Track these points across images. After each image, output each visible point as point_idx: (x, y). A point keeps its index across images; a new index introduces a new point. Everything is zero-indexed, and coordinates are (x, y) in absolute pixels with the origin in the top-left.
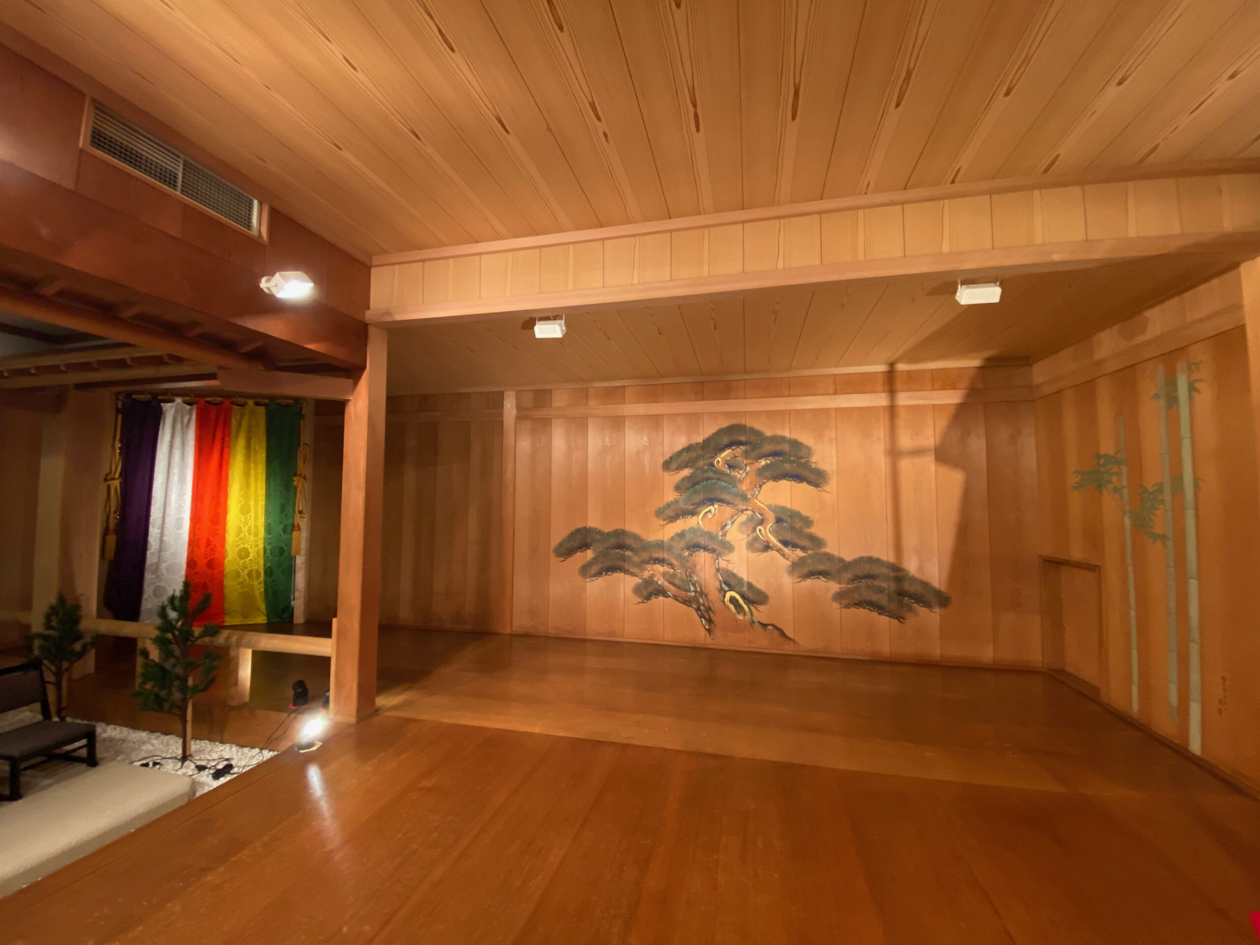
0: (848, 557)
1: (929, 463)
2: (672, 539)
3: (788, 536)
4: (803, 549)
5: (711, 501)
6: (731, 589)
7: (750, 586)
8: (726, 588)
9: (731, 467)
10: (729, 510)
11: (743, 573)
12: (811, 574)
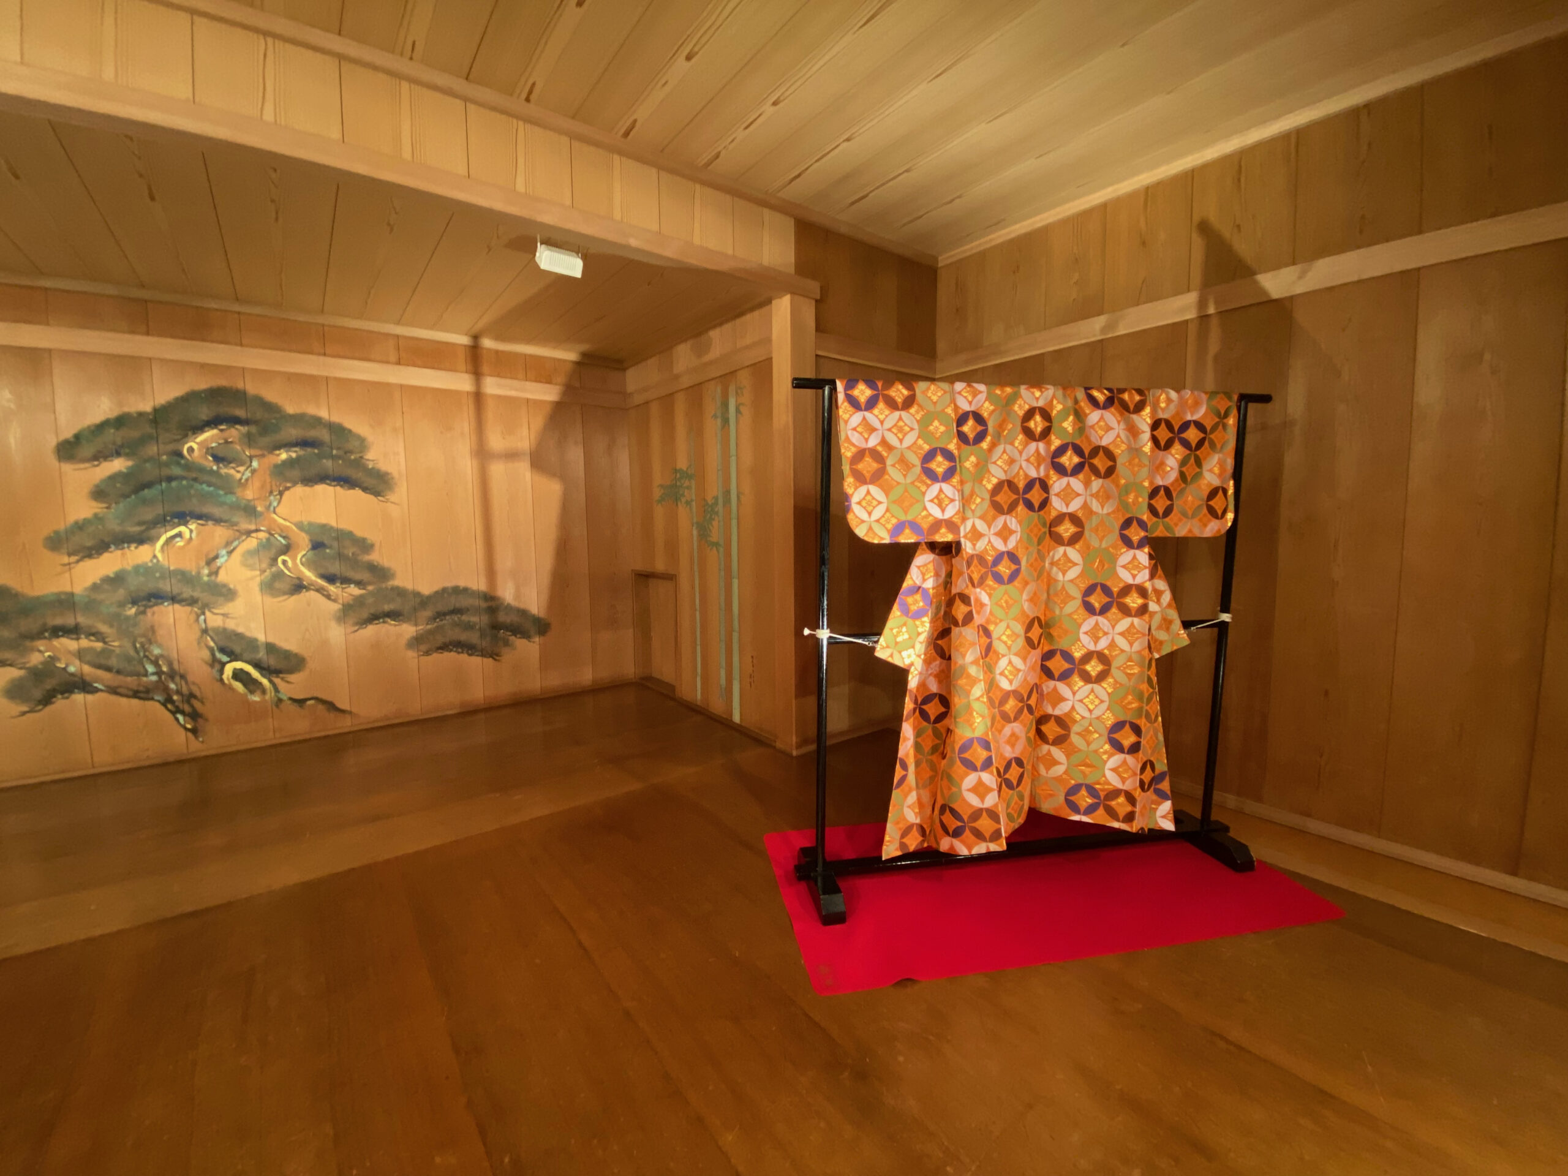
0: (426, 589)
1: (524, 469)
3: (335, 568)
4: (359, 584)
5: (182, 518)
6: (234, 657)
7: (271, 648)
8: (225, 659)
9: (218, 459)
10: (220, 533)
11: (258, 632)
12: (374, 618)
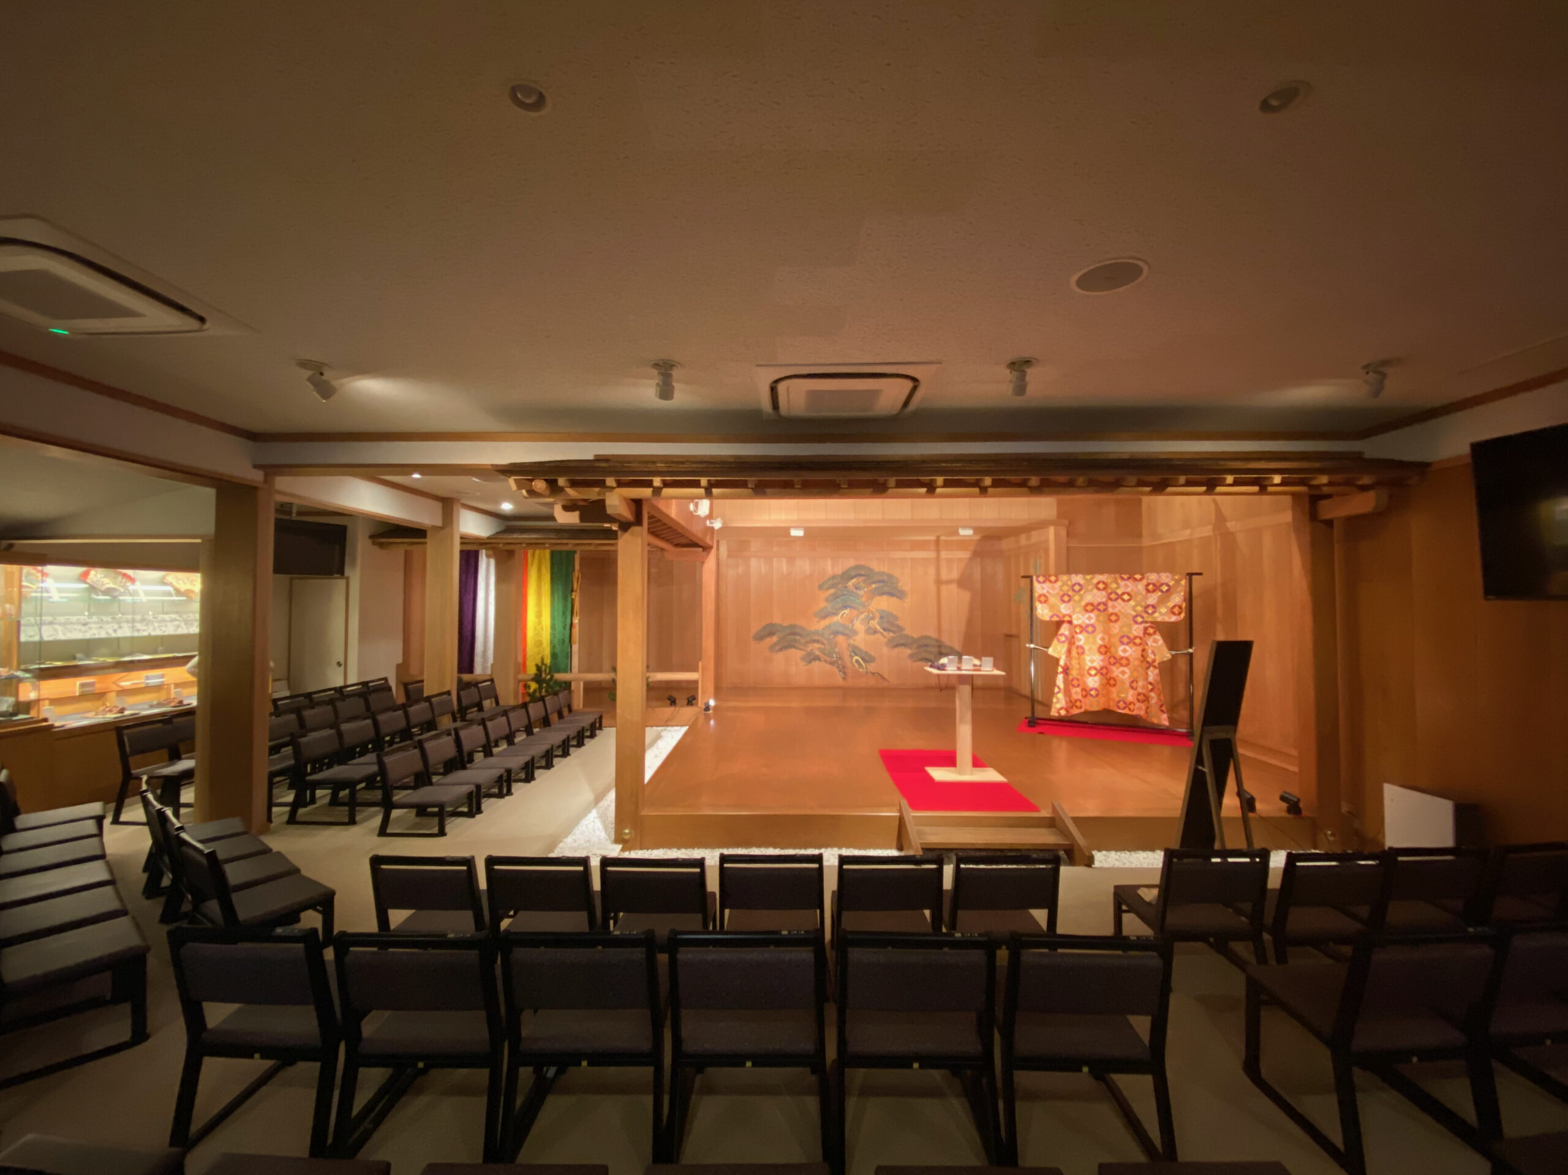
0: (915, 636)
1: (954, 587)
2: (823, 629)
3: (886, 626)
4: (893, 632)
5: (845, 607)
6: (856, 655)
7: (866, 653)
8: (853, 654)
9: (856, 588)
10: (855, 612)
11: (862, 646)
12: (897, 646)
